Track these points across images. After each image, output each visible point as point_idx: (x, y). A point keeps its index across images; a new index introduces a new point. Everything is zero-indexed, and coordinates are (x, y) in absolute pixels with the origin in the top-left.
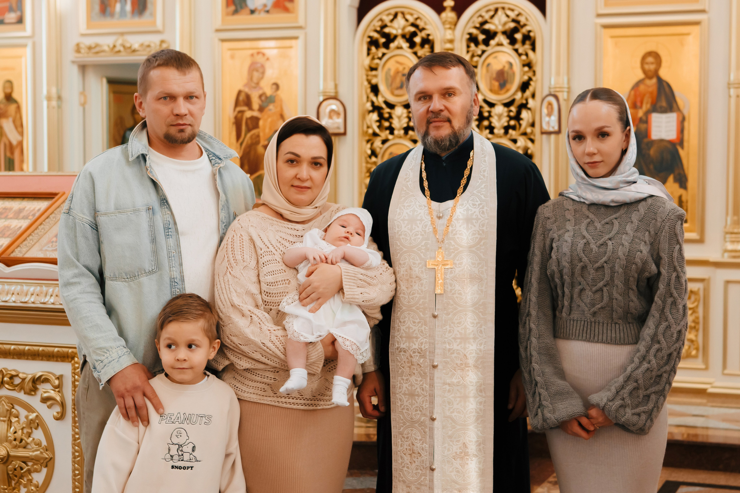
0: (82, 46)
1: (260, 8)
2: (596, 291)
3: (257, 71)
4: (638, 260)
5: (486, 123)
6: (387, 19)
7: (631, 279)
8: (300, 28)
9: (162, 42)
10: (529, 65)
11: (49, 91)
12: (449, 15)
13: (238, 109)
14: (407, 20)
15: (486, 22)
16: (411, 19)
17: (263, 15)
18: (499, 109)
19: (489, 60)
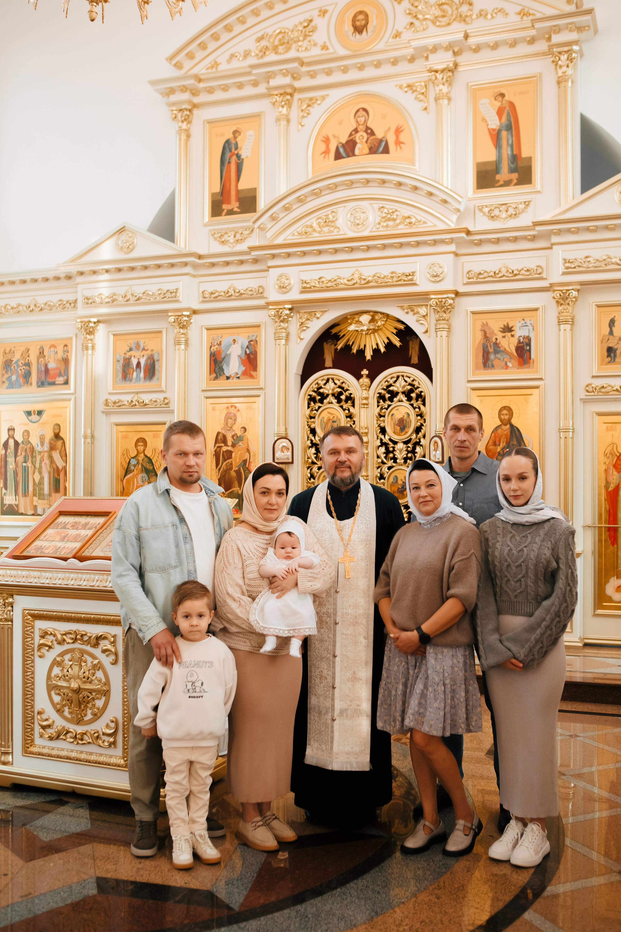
0: (109, 401)
1: (233, 375)
2: (517, 581)
3: (231, 419)
4: (543, 560)
5: (391, 455)
6: (322, 383)
7: (540, 573)
8: (261, 389)
9: (165, 398)
10: (421, 415)
11: (85, 432)
12: (365, 380)
13: (217, 445)
14: (335, 384)
15: (391, 385)
16: (338, 383)
17: (235, 380)
18: (400, 446)
19: (393, 412)
